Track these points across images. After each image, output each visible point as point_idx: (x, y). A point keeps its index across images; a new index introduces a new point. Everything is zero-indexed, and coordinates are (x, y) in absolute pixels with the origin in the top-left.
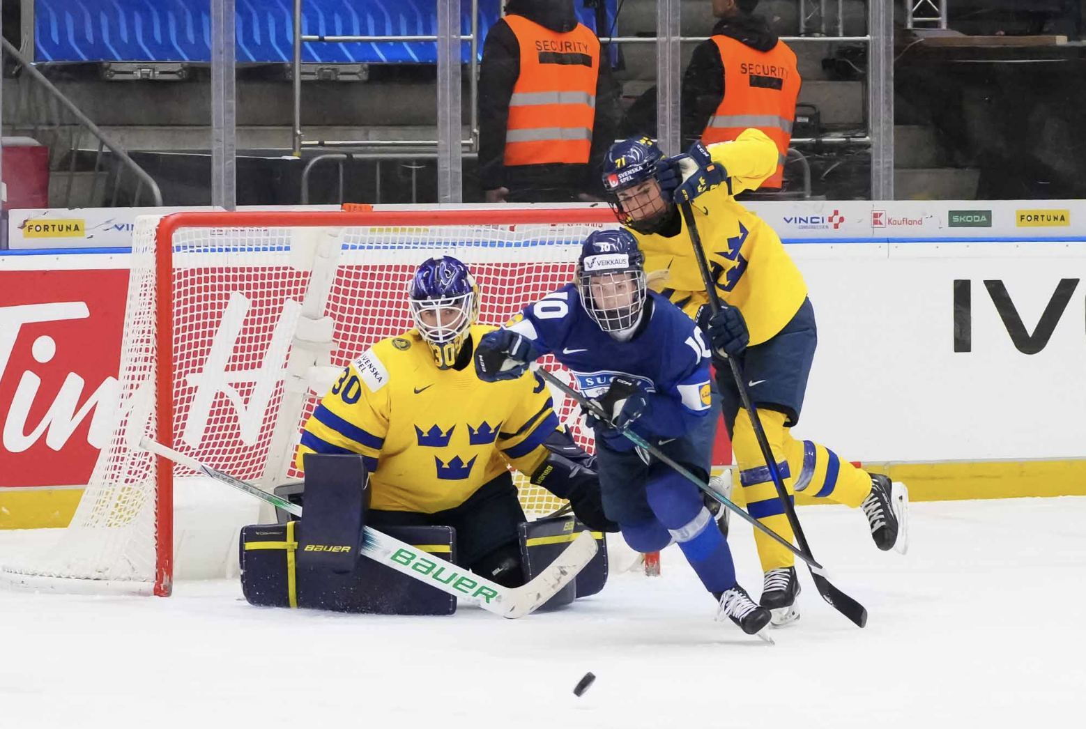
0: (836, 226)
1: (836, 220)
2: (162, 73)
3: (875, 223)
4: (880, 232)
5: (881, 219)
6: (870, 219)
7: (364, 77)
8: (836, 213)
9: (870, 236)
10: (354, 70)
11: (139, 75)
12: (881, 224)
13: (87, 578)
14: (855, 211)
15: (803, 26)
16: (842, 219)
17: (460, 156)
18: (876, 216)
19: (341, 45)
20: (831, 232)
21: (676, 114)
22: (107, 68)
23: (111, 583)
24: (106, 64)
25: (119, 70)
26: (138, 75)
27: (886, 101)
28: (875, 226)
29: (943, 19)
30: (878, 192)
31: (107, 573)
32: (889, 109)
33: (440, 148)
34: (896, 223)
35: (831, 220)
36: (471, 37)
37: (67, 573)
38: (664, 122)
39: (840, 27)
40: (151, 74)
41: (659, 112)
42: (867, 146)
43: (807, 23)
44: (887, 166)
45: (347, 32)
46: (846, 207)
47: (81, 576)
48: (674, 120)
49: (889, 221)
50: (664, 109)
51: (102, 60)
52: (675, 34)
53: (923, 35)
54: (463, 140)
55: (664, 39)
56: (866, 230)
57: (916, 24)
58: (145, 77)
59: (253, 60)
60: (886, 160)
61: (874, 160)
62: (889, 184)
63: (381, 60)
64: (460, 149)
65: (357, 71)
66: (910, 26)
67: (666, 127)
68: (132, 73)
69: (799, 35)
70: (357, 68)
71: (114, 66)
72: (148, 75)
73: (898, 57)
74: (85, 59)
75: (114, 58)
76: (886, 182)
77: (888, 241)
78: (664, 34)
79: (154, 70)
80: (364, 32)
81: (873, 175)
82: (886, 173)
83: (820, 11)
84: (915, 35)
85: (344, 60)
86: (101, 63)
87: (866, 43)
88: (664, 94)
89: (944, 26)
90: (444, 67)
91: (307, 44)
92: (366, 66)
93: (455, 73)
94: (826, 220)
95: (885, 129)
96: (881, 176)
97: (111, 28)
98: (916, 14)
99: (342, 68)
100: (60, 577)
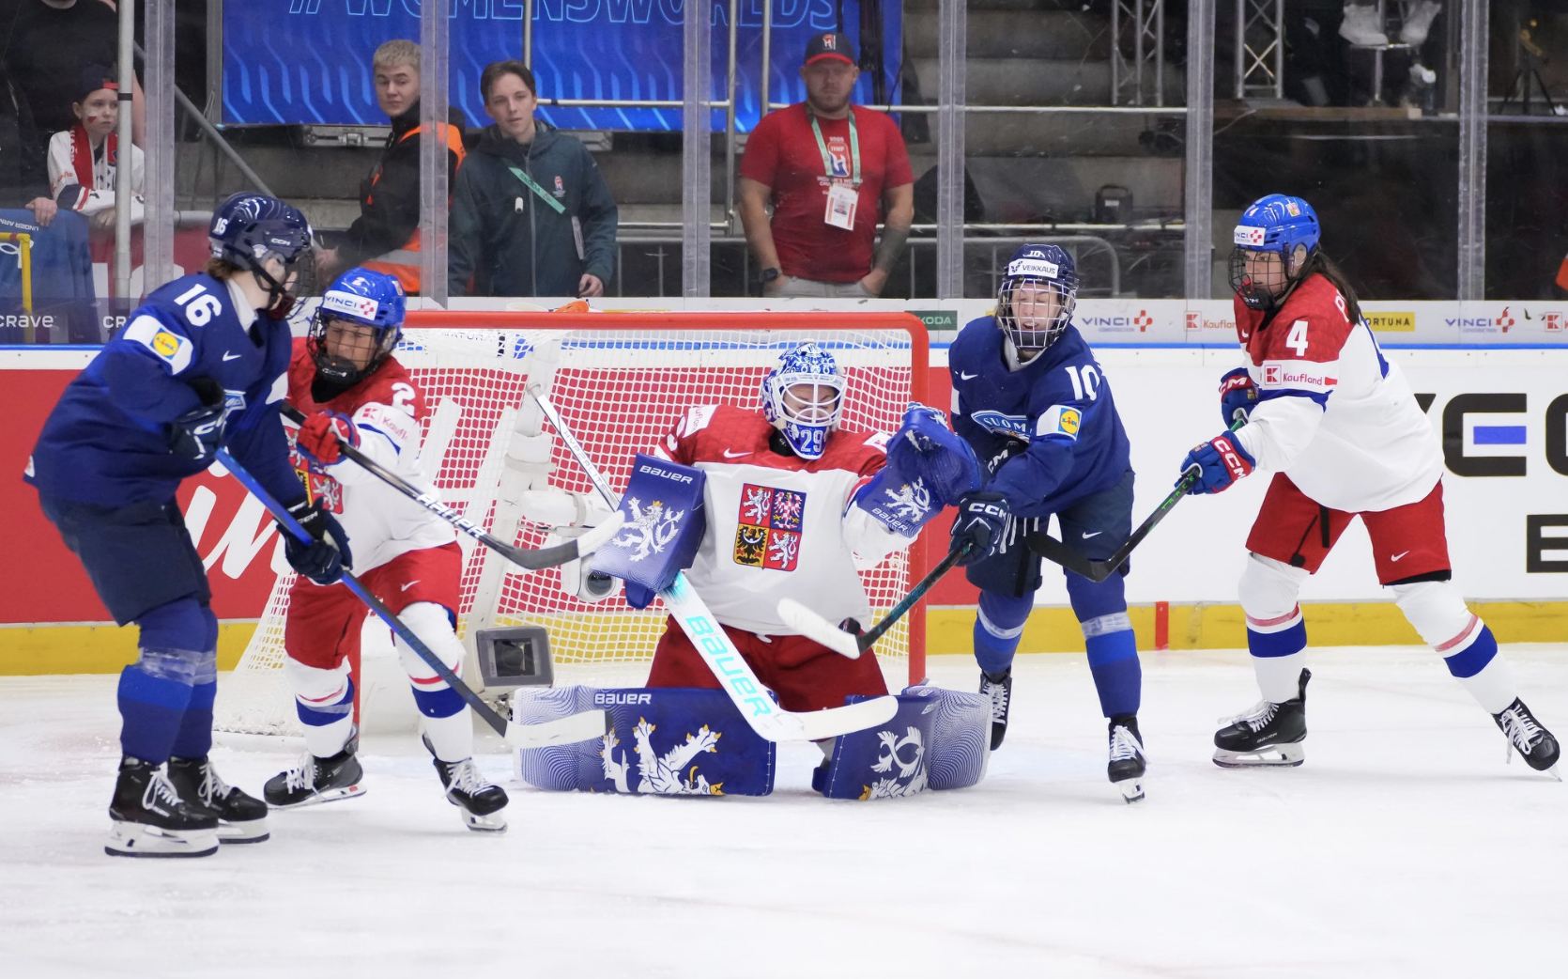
0: (1143, 329)
1: (1143, 321)
2: (371, 139)
3: (1190, 325)
4: (1194, 336)
5: (1195, 321)
6: (1183, 321)
7: (608, 146)
8: (1143, 313)
9: (1181, 340)
10: (597, 139)
11: (345, 140)
12: (1195, 326)
13: (259, 733)
14: (1165, 311)
15: (1116, 94)
16: (1149, 321)
17: (708, 241)
18: (1189, 317)
19: (581, 110)
20: (1137, 336)
21: (959, 197)
22: (309, 132)
23: (288, 739)
24: (306, 127)
25: (321, 134)
26: (343, 140)
27: (1204, 184)
28: (1189, 329)
29: (1279, 87)
30: (1193, 290)
31: (283, 728)
32: (1206, 194)
33: (685, 232)
34: (1214, 325)
35: (1137, 321)
36: (727, 103)
37: (238, 726)
38: (946, 207)
39: (1159, 96)
40: (359, 140)
41: (940, 195)
42: (1180, 235)
43: (1121, 90)
44: (1203, 259)
45: (589, 94)
46: (1155, 307)
47: (252, 731)
48: (958, 204)
49: (1205, 324)
50: (946, 191)
51: (301, 122)
52: (958, 103)
53: (1254, 108)
54: (712, 221)
55: (946, 107)
56: (1178, 333)
57: (1248, 93)
58: (352, 143)
59: (478, 125)
60: (1202, 252)
61: (1188, 253)
62: (1205, 279)
63: (626, 127)
64: (709, 232)
65: (599, 140)
66: (1240, 95)
67: (947, 211)
68: (335, 138)
69: (1110, 105)
70: (600, 136)
71: (316, 130)
72: (355, 141)
73: (1217, 132)
74: (282, 121)
75: (315, 120)
76: (1202, 278)
77: (1203, 346)
78: (946, 102)
79: (362, 135)
80: (608, 96)
81: (1187, 269)
82: (1202, 267)
83: (1135, 76)
84: (1247, 106)
85: (585, 127)
86: (300, 126)
87: (1185, 115)
88: (946, 173)
89: (1279, 95)
90: (691, 138)
91: (542, 109)
92: (610, 134)
93: (703, 146)
94: (1132, 321)
95: (1202, 216)
96: (1197, 272)
97: (311, 85)
98: (1247, 81)
99: (582, 136)
100: (228, 731)
